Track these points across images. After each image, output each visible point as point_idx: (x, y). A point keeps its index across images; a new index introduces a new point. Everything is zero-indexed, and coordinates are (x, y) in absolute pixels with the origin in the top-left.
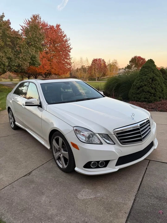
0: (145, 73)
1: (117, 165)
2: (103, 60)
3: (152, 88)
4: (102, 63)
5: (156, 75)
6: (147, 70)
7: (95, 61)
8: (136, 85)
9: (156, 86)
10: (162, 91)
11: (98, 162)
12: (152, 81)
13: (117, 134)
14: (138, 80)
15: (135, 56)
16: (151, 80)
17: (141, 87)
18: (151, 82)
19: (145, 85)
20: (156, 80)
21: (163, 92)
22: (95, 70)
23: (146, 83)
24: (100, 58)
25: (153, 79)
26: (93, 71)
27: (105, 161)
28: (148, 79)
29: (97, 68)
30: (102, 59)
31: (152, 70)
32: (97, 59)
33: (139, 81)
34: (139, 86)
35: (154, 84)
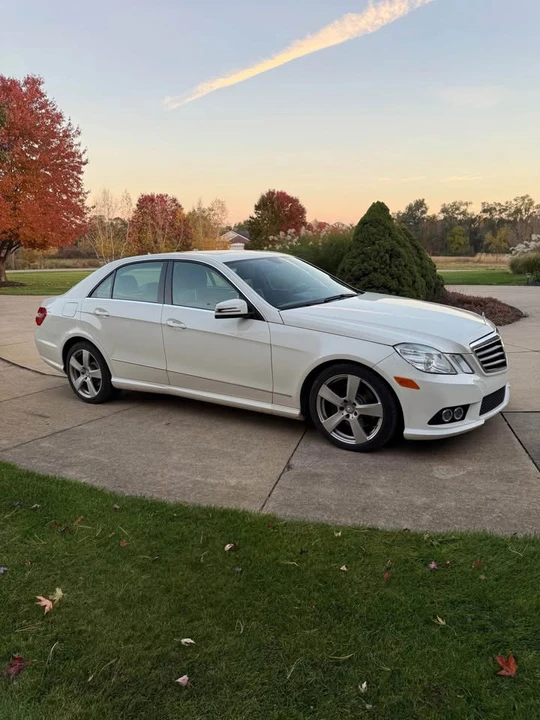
0: (371, 237)
1: (482, 413)
2: (174, 200)
3: (391, 275)
4: (171, 207)
5: (398, 242)
6: (375, 230)
7: (147, 203)
8: (350, 271)
9: (401, 272)
10: (414, 282)
11: (453, 408)
12: (391, 257)
13: (477, 351)
14: (354, 258)
15: (270, 192)
16: (387, 255)
17: (365, 275)
18: (388, 261)
19: (375, 270)
20: (399, 255)
21: (416, 284)
22: (154, 233)
23: (377, 265)
24: (164, 193)
25: (393, 254)
26: (150, 235)
27: (462, 406)
28: (382, 254)
29: (161, 223)
30: (171, 196)
31: (387, 231)
32: (153, 196)
33: (359, 260)
34: (360, 273)
35: (396, 266)
